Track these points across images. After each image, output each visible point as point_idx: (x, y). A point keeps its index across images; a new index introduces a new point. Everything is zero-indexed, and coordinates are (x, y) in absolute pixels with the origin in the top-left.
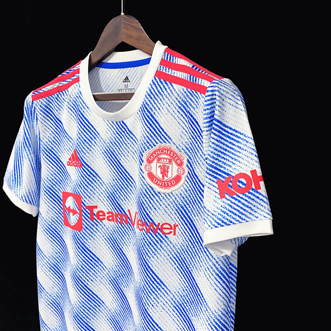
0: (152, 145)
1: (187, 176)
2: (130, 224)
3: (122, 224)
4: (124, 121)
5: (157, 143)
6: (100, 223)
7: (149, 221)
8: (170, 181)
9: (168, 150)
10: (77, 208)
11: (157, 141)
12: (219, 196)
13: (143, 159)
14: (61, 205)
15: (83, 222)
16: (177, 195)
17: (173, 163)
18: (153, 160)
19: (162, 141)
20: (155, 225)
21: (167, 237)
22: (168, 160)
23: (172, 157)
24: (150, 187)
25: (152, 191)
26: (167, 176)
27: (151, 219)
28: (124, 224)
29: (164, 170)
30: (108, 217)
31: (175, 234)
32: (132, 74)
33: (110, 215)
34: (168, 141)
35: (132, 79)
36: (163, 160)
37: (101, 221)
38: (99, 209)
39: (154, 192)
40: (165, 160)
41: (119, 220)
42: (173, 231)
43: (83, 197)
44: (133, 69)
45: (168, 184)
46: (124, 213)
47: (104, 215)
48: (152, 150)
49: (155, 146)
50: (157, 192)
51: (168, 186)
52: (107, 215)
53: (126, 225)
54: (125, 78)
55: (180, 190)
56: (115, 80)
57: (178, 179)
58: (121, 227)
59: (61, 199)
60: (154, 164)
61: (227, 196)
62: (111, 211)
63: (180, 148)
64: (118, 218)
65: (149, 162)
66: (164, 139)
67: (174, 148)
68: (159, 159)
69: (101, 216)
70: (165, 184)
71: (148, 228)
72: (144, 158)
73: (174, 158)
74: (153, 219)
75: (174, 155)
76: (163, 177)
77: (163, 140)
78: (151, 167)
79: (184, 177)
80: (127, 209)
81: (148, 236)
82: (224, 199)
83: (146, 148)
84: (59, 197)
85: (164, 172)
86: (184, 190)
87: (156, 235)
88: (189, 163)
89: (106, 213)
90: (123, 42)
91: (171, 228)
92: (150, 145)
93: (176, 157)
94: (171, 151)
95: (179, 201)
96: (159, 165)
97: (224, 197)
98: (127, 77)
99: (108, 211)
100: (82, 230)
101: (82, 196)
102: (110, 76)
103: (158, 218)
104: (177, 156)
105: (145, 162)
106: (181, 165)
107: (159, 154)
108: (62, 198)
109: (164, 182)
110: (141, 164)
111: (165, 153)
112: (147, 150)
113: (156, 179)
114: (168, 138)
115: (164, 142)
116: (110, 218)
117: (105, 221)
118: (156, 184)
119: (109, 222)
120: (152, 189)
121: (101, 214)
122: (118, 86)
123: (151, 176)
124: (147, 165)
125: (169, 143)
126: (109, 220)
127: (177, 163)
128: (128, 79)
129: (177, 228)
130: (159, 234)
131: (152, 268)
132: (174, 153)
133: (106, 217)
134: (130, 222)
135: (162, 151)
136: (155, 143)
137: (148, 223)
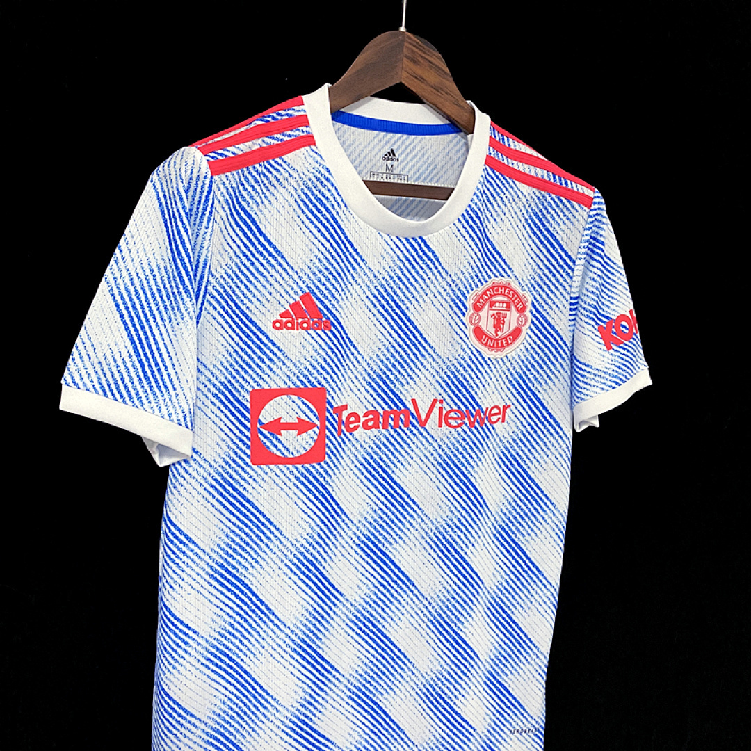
0: (483, 281)
1: (530, 328)
2: (413, 425)
3: (398, 430)
4: (425, 238)
5: (490, 277)
6: (350, 437)
7: (474, 408)
8: (506, 338)
9: (506, 288)
10: (315, 415)
11: (489, 273)
12: (605, 348)
13: (467, 305)
14: (246, 422)
15: (327, 441)
16: (514, 358)
17: (513, 308)
18: (484, 305)
19: (498, 274)
20: (483, 412)
21: (493, 428)
22: (505, 305)
23: (511, 299)
24: (477, 351)
25: (480, 358)
26: (501, 330)
27: (477, 404)
28: (400, 428)
29: (499, 321)
30: (365, 423)
31: (503, 421)
32: (404, 147)
33: (371, 416)
34: (506, 273)
35: (403, 156)
36: (497, 304)
37: (351, 434)
38: (349, 411)
39: (483, 358)
40: (501, 304)
41: (392, 423)
42: (501, 416)
43: (331, 390)
44: (407, 139)
45: (502, 343)
46: (403, 408)
47: (358, 420)
48: (481, 289)
49: (487, 282)
50: (487, 359)
51: (503, 346)
52: (363, 419)
53: (405, 429)
54: (389, 153)
55: (518, 350)
56: (366, 151)
57: (516, 333)
58: (395, 435)
59: (245, 408)
60: (484, 313)
61: (614, 346)
62: (371, 409)
63: (524, 285)
64: (390, 419)
65: (477, 309)
66: (500, 270)
67: (515, 285)
68: (492, 304)
69: (353, 422)
70: (498, 343)
71: (472, 419)
72: (469, 304)
73: (515, 300)
74: (480, 404)
75: (514, 296)
76: (496, 332)
77: (499, 272)
78: (480, 318)
79: (525, 329)
80: (410, 399)
81: (473, 433)
82: (611, 351)
83: (473, 286)
84: (242, 404)
85: (498, 325)
86: (524, 350)
87: (482, 428)
88: (534, 307)
89: (361, 415)
90: (401, 83)
91: (499, 414)
92: (479, 280)
93: (516, 299)
94: (511, 289)
95: (517, 367)
96: (491, 312)
97: (611, 348)
98: (392, 150)
99: (365, 411)
100: (323, 459)
101: (329, 388)
102: (354, 141)
103: (488, 399)
104: (519, 297)
105: (471, 311)
106: (521, 311)
107: (492, 296)
108: (248, 406)
109: (497, 340)
110: (464, 314)
111: (501, 294)
112: (475, 289)
113: (487, 336)
114: (507, 269)
115: (501, 274)
116: (370, 424)
117: (360, 433)
118: (485, 345)
119: (366, 431)
120: (480, 354)
121: (352, 419)
122: (371, 164)
123: (479, 333)
124: (472, 315)
125: (509, 276)
126: (366, 427)
127: (517, 308)
128: (394, 155)
129: (508, 410)
130: (486, 425)
131: (476, 484)
132: (515, 293)
133: (361, 424)
134: (414, 421)
135: (497, 290)
136: (487, 278)
137: (473, 411)
